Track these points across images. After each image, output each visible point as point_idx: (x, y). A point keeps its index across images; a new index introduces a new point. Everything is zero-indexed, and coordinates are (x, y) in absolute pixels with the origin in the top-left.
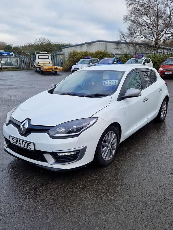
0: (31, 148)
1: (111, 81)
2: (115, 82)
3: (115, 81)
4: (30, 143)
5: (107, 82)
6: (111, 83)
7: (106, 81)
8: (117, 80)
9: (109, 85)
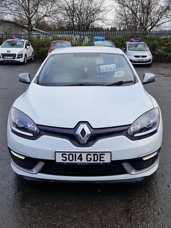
0: (104, 161)
1: (108, 66)
2: (112, 67)
3: (112, 65)
4: (103, 153)
5: (102, 68)
6: (107, 68)
7: (101, 66)
8: (115, 65)
9: (105, 71)
